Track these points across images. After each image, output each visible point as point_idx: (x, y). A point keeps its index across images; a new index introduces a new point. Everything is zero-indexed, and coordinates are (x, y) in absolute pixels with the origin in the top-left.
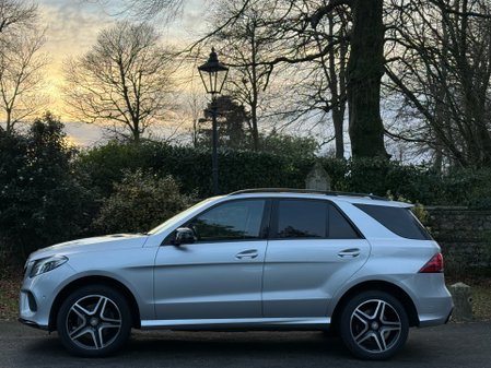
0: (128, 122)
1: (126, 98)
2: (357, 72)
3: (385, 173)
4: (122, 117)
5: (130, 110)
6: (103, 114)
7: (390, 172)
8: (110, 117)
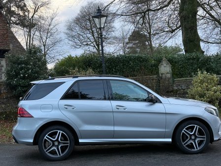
0: (95, 46)
1: (93, 36)
2: (184, 12)
3: (198, 60)
4: (92, 44)
5: (95, 41)
6: (84, 43)
7: (200, 60)
8: (87, 45)
